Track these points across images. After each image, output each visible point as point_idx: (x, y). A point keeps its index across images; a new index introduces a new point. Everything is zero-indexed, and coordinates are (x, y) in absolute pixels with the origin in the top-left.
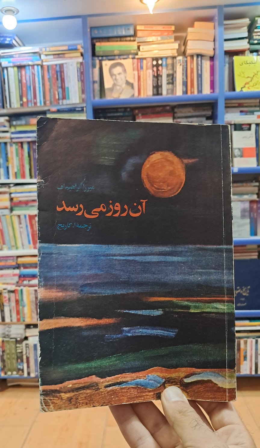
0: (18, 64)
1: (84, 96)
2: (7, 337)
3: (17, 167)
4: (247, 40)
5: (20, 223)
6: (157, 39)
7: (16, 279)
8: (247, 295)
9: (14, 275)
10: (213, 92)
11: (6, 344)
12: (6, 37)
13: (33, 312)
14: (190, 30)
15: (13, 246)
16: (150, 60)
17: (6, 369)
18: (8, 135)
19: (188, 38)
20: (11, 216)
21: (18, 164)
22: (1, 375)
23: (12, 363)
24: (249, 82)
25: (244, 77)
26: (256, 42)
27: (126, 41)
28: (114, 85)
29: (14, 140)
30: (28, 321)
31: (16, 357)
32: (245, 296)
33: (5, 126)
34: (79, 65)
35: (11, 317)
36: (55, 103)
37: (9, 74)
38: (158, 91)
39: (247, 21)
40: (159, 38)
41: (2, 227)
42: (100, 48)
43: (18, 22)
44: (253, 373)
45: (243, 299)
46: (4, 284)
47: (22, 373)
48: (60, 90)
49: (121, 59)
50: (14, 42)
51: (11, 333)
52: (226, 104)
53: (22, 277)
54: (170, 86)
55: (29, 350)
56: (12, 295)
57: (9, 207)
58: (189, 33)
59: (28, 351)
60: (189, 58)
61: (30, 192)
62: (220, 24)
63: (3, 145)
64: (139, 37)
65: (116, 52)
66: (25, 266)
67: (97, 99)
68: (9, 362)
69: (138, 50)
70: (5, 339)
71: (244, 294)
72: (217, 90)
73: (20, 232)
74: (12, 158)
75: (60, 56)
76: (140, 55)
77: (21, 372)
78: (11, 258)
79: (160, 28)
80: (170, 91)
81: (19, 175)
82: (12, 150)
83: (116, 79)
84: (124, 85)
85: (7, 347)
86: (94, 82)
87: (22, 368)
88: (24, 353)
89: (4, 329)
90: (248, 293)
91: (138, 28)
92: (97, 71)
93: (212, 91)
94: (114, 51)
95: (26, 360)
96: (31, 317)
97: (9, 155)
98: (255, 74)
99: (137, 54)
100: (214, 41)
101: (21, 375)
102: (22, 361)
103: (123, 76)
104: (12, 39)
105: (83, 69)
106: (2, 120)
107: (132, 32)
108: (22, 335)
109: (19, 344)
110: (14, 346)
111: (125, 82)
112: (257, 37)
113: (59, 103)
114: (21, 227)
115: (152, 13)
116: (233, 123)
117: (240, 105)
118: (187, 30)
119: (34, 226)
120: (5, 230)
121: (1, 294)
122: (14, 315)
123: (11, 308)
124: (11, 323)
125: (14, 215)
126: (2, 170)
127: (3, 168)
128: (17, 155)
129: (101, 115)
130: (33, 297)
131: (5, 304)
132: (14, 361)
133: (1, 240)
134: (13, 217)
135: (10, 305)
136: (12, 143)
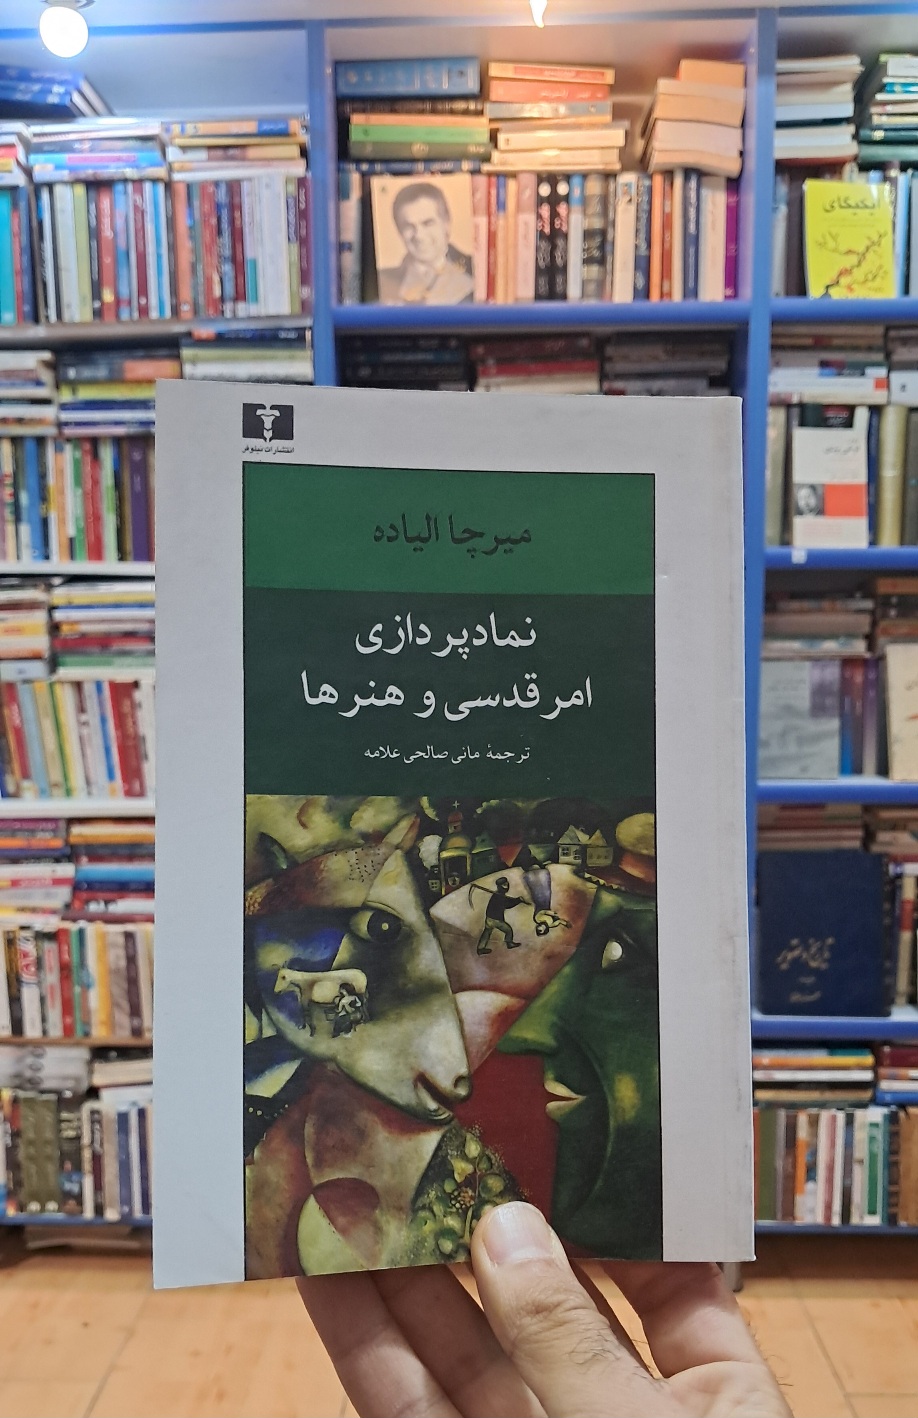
0: (88, 173)
1: (306, 292)
2: (29, 1086)
3: (77, 519)
4: (851, 129)
5: (82, 709)
6: (557, 110)
7: (64, 894)
8: (824, 966)
9: (58, 882)
10: (735, 295)
11: (23, 1110)
12: (52, 81)
13: (119, 1007)
14: (663, 84)
15: (56, 785)
16: (532, 180)
17: (23, 1194)
18: (49, 412)
19: (656, 114)
20: (51, 685)
21: (80, 511)
22: (5, 1211)
23: (42, 1174)
24: (852, 268)
25: (835, 250)
26: (879, 135)
27: (452, 112)
28: (409, 259)
29: (68, 431)
30: (100, 1034)
31: (57, 1154)
32: (816, 972)
33: (39, 383)
34: (292, 188)
35: (44, 1020)
36: (211, 312)
37: (58, 205)
38: (552, 284)
39: (852, 65)
40: (562, 110)
41: (22, 721)
42: (366, 132)
43: (93, 31)
44: (836, 1221)
45: (809, 980)
46: (22, 910)
47: (77, 1208)
48: (228, 268)
49: (433, 173)
50: (77, 99)
51: (42, 1074)
52: (774, 336)
53: (83, 889)
54: (595, 269)
56: (49, 947)
57: (46, 654)
58: (661, 98)
59: (97, 1136)
60: (658, 180)
61: (117, 606)
62: (765, 70)
63: (31, 446)
64: (494, 102)
65: (418, 149)
66: (96, 853)
67: (351, 303)
68: (33, 1169)
69: (491, 145)
70: (22, 1094)
71: (814, 964)
72: (747, 291)
73: (81, 738)
74: (62, 492)
75: (232, 152)
76: (499, 161)
77: (72, 1203)
78: (50, 826)
79: (567, 74)
80: (592, 287)
81: (81, 549)
82: (62, 464)
83: (414, 240)
84: (441, 262)
85: (28, 1120)
86: (342, 247)
87: (75, 1188)
88: (86, 1140)
89: (20, 1060)
90: (828, 961)
91: (495, 70)
92: (351, 208)
93: (729, 292)
94: (410, 144)
95: (91, 1163)
96: (112, 1024)
97: (51, 481)
98: (873, 243)
99: (487, 159)
100: (743, 125)
101: (70, 1213)
102: (78, 1167)
103: (437, 230)
104: (71, 88)
105: (306, 202)
106: (30, 360)
107: (472, 85)
108: (77, 1079)
109: (70, 1111)
110: (49, 1118)
111: (445, 250)
112: (884, 120)
113: (223, 312)
114: (85, 724)
115: (540, 24)
116: (795, 400)
117: (820, 344)
118: (654, 84)
119: (129, 722)
120: (30, 731)
121: (10, 942)
122: (55, 1015)
123: (44, 992)
124: (44, 1042)
125: (62, 682)
126: (25, 529)
127: (30, 521)
128: (78, 481)
129: (362, 358)
130: (118, 957)
131: (25, 977)
132: (51, 1168)
133: (16, 766)
134: (58, 688)
135: (40, 982)
136: (63, 440)
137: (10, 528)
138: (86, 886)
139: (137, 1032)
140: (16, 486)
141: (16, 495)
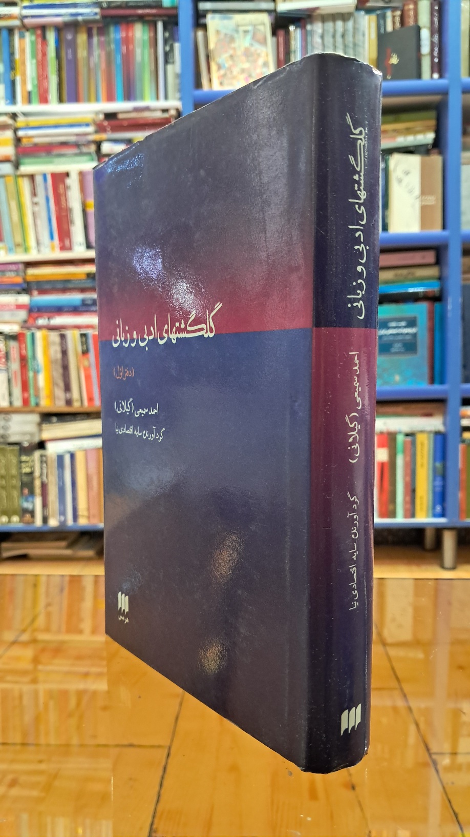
2: (2, 440)
3: (33, 79)
5: (34, 194)
7: (23, 315)
9: (19, 307)
13: (57, 385)
15: (18, 245)
18: (15, 11)
20: (16, 178)
21: (34, 74)
23: (9, 497)
29: (27, 22)
30: (46, 404)
31: (19, 484)
35: (10, 394)
47: (31, 520)
51: (9, 432)
53: (34, 311)
55: (47, 468)
56: (13, 344)
57: (13, 158)
59: (45, 471)
61: (56, 126)
63: (5, 33)
66: (44, 287)
68: (4, 493)
73: (34, 214)
74: (24, 63)
77: (28, 516)
78: (14, 267)
81: (35, 97)
82: (25, 44)
85: (1, 462)
87: (30, 507)
88: (37, 473)
95: (40, 489)
96: (52, 397)
97: (17, 56)
101: (28, 522)
102: (32, 493)
108: (32, 435)
109: (27, 455)
110: (14, 460)
119: (63, 198)
120: (3, 209)
122: (17, 391)
123: (10, 375)
124: (11, 411)
125: (23, 176)
126: (2, 87)
127: (4, 83)
128: (34, 55)
130: (56, 351)
132: (15, 493)
134: (20, 180)
135: (8, 369)
136: (24, 30)
138: (37, 309)
139: (69, 402)
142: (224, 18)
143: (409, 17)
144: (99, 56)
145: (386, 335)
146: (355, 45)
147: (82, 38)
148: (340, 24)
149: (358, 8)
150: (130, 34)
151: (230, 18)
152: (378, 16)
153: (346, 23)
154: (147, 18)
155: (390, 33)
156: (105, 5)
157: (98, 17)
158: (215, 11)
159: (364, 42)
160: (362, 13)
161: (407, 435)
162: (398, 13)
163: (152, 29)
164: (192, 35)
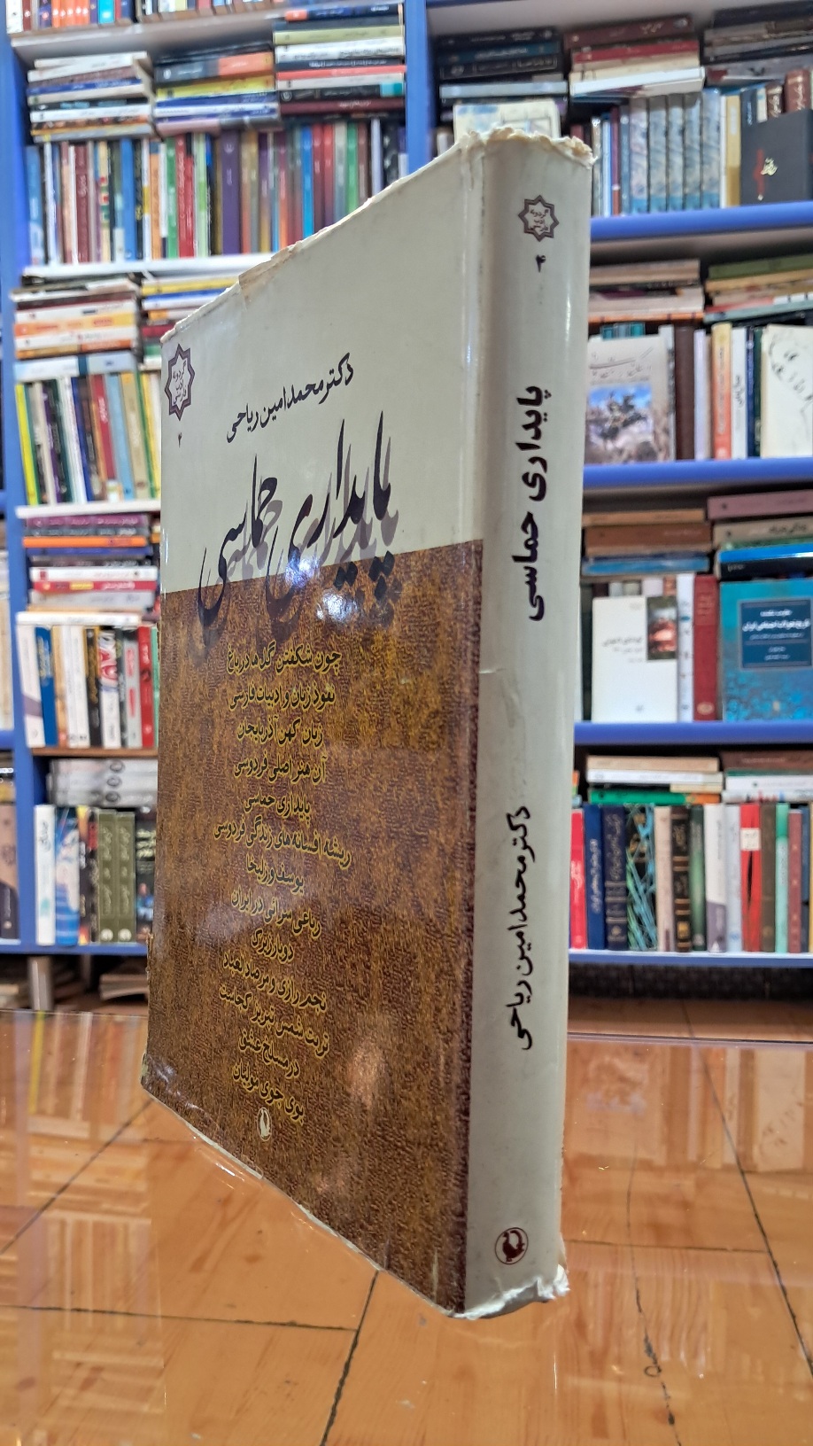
2: (105, 803)
3: (170, 218)
7: (144, 599)
9: (141, 585)
11: (100, 829)
15: (141, 485)
17: (96, 921)
18: (143, 110)
20: (138, 375)
21: (173, 212)
22: (76, 939)
23: (117, 899)
29: (162, 127)
31: (133, 875)
33: (134, 80)
35: (123, 728)
41: (108, 416)
46: (103, 610)
51: (118, 790)
56: (130, 647)
57: (134, 344)
61: (205, 292)
63: (127, 146)
68: (108, 893)
70: (98, 812)
74: (156, 194)
77: (146, 930)
78: (133, 521)
81: (172, 247)
82: (157, 164)
85: (104, 840)
87: (150, 914)
89: (98, 775)
97: (146, 183)
101: (144, 942)
102: (153, 891)
106: (127, 59)
109: (147, 829)
110: (127, 837)
120: (117, 426)
121: (90, 643)
122: (134, 723)
123: (123, 698)
124: (124, 756)
125: (148, 372)
126: (119, 233)
127: (124, 225)
128: (172, 180)
129: (455, 58)
131: (104, 680)
132: (127, 892)
133: (102, 465)
134: (144, 378)
135: (119, 685)
136: (157, 140)
137: (105, 233)
140: (111, 191)
141: (111, 199)
142: (482, 111)
143: (796, 96)
144: (277, 179)
145: (755, 632)
146: (701, 145)
147: (250, 151)
148: (677, 112)
149: (706, 85)
150: (328, 142)
151: (492, 111)
152: (742, 96)
153: (688, 110)
154: (354, 116)
155: (763, 124)
156: (286, 97)
157: (275, 116)
158: (467, 100)
159: (718, 142)
160: (716, 92)
161: (794, 806)
162: (778, 90)
163: (364, 132)
164: (428, 139)
